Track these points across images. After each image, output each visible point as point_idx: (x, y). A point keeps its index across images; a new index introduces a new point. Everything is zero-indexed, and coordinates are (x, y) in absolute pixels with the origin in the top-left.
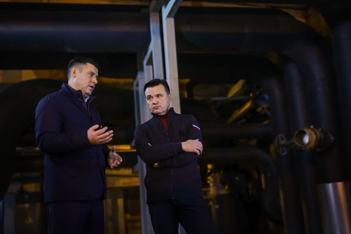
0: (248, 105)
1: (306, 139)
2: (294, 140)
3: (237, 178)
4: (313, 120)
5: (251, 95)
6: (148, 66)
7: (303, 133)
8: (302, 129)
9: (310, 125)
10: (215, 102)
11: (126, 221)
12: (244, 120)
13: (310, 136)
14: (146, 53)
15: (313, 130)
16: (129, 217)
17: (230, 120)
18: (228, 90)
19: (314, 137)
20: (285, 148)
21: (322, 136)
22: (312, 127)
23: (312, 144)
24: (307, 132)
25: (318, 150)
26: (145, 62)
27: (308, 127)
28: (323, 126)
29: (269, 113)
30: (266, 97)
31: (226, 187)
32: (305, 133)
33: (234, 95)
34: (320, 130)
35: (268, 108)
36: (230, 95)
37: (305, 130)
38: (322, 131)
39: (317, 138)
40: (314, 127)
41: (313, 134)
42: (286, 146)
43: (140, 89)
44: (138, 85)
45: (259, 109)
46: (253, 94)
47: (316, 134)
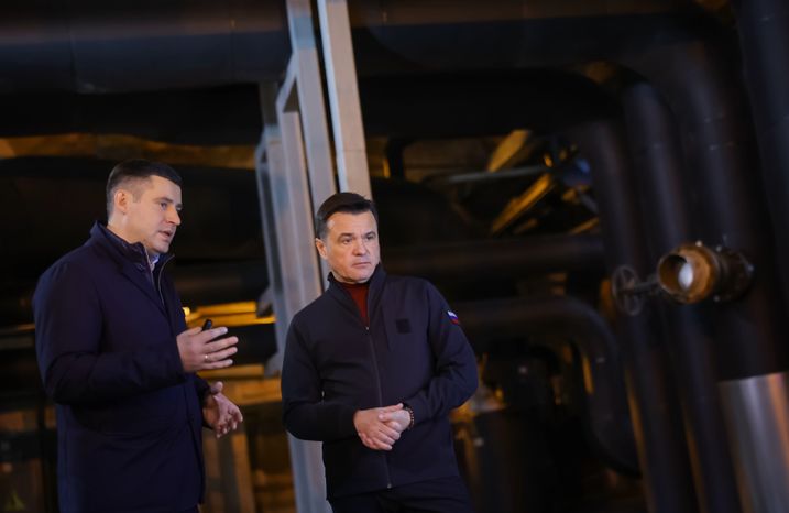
0: (541, 187)
1: (687, 276)
2: (657, 278)
3: (523, 370)
4: (701, 229)
5: (548, 162)
6: (289, 115)
7: (676, 262)
8: (673, 252)
9: (695, 241)
10: (462, 185)
11: (257, 489)
12: (532, 223)
13: (696, 266)
14: (281, 83)
15: (701, 251)
16: (262, 478)
17: (498, 226)
18: (491, 149)
19: (706, 269)
20: (635, 298)
21: (725, 266)
22: (699, 244)
23: (702, 288)
24: (688, 259)
25: (717, 299)
26: (281, 104)
27: (691, 247)
28: (725, 238)
29: (592, 205)
30: (584, 166)
31: (499, 394)
32: (682, 260)
33: (504, 167)
34: (719, 249)
35: (589, 192)
36: (494, 166)
37: (683, 253)
38: (725, 251)
39: (713, 273)
40: (704, 243)
41: (702, 261)
42: (639, 293)
43: (272, 168)
44: (264, 159)
45: (569, 195)
46: (552, 158)
47: (710, 262)
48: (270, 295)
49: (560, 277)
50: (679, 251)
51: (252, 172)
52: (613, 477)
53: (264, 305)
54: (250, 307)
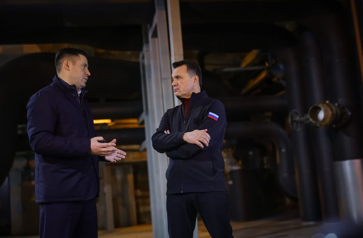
0: (263, 75)
1: (321, 115)
2: (308, 116)
3: (251, 153)
4: (329, 95)
5: (267, 64)
6: (153, 39)
7: (317, 109)
8: (316, 105)
9: (326, 100)
10: (228, 73)
11: (137, 197)
12: (259, 91)
13: (325, 112)
14: (151, 25)
15: (328, 105)
16: (139, 193)
17: (244, 91)
18: (243, 58)
19: (330, 113)
21: (339, 112)
22: (327, 102)
23: (328, 121)
24: (322, 108)
25: (334, 126)
26: (150, 34)
27: (324, 103)
28: (340, 100)
29: (283, 83)
30: (282, 67)
31: (240, 162)
32: (319, 109)
33: (248, 65)
34: (336, 104)
35: (283, 78)
36: (243, 65)
37: (320, 105)
38: (338, 105)
39: (333, 114)
40: (330, 102)
41: (329, 109)
42: (301, 122)
43: (146, 62)
44: (143, 58)
45: (275, 80)
46: (269, 63)
47: (332, 110)
48: (143, 116)
49: (270, 114)
50: (318, 104)
51: (138, 63)
52: (288, 201)
53: (141, 120)
54: (135, 121)
